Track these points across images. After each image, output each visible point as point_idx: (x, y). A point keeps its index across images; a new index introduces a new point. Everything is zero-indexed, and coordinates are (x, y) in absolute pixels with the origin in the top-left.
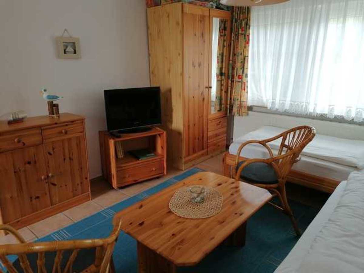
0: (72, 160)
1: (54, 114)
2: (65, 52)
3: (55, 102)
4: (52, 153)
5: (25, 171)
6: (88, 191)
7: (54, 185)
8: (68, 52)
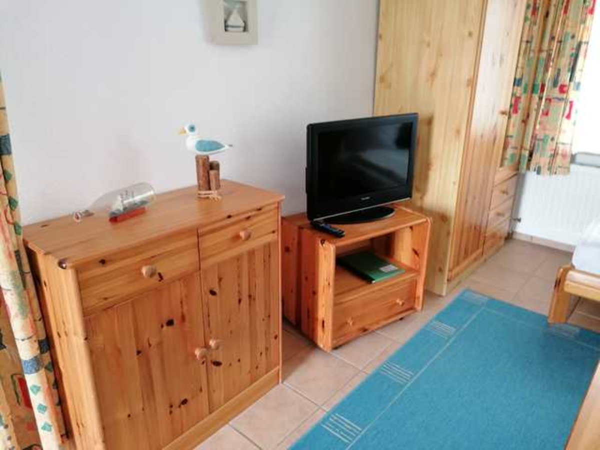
0: (254, 299)
1: (210, 189)
2: (226, 27)
3: (212, 159)
4: (217, 290)
5: (160, 344)
6: (279, 364)
7: (218, 364)
8: (232, 27)
